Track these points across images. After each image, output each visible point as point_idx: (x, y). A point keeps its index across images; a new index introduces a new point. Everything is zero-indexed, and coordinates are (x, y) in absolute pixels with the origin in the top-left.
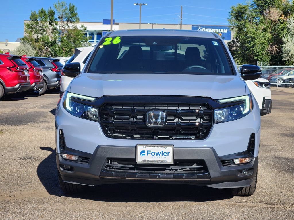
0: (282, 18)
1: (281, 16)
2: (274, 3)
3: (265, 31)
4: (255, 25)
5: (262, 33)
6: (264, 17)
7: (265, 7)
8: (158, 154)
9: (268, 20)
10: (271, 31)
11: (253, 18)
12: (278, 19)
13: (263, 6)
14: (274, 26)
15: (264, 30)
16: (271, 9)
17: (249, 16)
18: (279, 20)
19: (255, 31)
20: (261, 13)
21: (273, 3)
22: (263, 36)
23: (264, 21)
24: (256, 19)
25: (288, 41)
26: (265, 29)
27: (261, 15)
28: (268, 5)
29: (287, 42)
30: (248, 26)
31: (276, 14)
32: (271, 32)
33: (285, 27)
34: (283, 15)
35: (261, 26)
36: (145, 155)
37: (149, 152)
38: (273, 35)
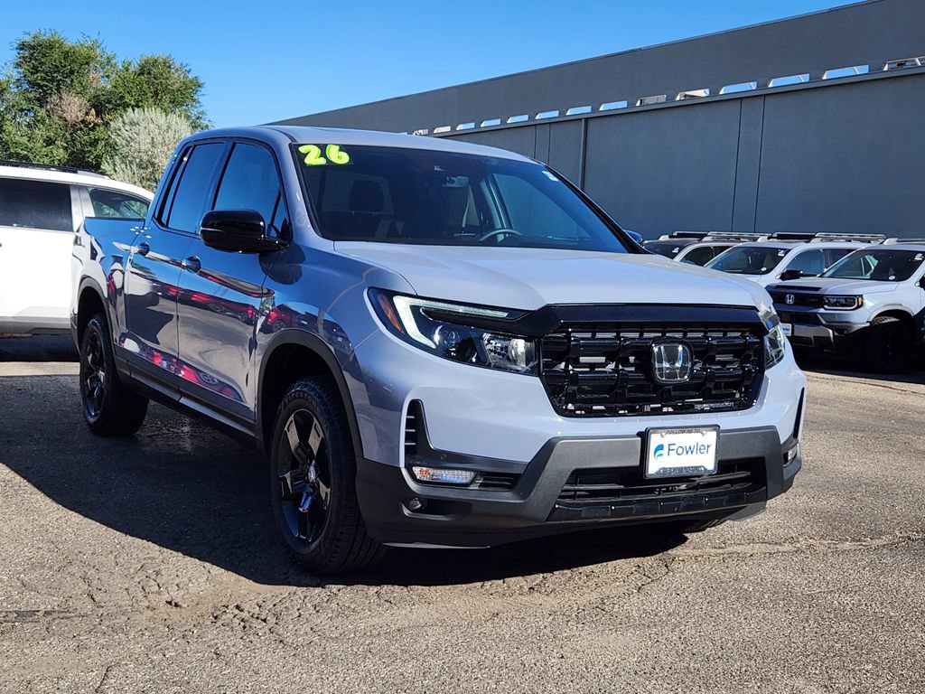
0: (92, 118)
1: (87, 114)
2: (72, 81)
3: (51, 145)
4: (25, 128)
5: (44, 149)
6: (47, 111)
7: (51, 88)
8: (689, 450)
9: (56, 118)
10: (65, 145)
11: (22, 110)
12: (80, 119)
13: (46, 86)
14: (71, 134)
15: (49, 142)
16: (64, 95)
17: (13, 106)
18: (83, 122)
19: (29, 141)
20: (42, 102)
21: (69, 82)
22: (47, 156)
23: (47, 121)
24: (26, 114)
25: (116, 171)
26: (50, 139)
27: (41, 106)
28: (58, 85)
29: (112, 172)
30: (11, 128)
31: (75, 108)
32: (66, 149)
33: (98, 139)
34: (93, 111)
35: (40, 133)
36: (661, 455)
37: (672, 447)
38: (70, 155)
